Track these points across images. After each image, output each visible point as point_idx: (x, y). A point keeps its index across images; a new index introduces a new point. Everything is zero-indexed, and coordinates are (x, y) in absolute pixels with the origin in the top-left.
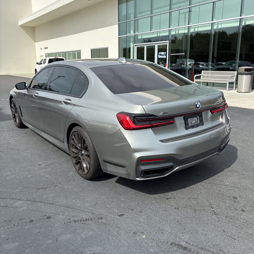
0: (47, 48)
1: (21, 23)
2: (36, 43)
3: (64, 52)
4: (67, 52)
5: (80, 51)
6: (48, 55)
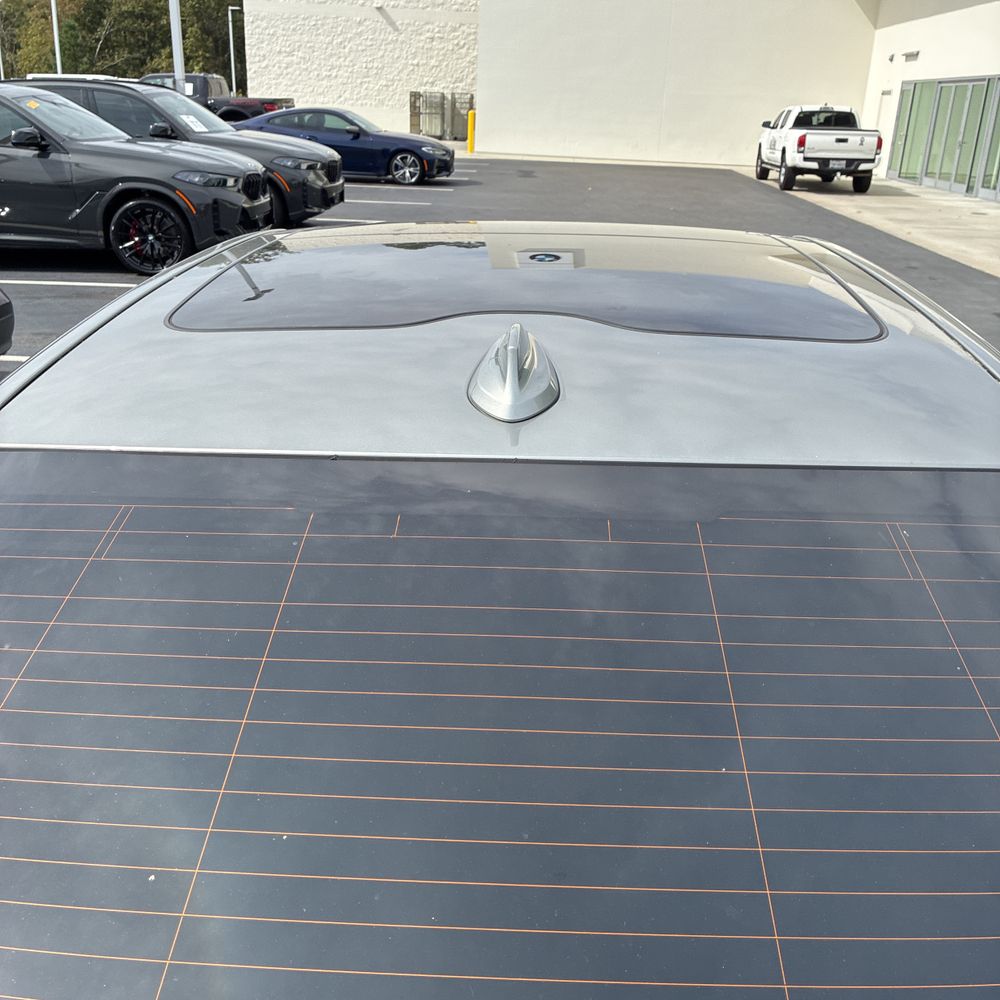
0: (918, 53)
3: (984, 80)
6: (913, 93)
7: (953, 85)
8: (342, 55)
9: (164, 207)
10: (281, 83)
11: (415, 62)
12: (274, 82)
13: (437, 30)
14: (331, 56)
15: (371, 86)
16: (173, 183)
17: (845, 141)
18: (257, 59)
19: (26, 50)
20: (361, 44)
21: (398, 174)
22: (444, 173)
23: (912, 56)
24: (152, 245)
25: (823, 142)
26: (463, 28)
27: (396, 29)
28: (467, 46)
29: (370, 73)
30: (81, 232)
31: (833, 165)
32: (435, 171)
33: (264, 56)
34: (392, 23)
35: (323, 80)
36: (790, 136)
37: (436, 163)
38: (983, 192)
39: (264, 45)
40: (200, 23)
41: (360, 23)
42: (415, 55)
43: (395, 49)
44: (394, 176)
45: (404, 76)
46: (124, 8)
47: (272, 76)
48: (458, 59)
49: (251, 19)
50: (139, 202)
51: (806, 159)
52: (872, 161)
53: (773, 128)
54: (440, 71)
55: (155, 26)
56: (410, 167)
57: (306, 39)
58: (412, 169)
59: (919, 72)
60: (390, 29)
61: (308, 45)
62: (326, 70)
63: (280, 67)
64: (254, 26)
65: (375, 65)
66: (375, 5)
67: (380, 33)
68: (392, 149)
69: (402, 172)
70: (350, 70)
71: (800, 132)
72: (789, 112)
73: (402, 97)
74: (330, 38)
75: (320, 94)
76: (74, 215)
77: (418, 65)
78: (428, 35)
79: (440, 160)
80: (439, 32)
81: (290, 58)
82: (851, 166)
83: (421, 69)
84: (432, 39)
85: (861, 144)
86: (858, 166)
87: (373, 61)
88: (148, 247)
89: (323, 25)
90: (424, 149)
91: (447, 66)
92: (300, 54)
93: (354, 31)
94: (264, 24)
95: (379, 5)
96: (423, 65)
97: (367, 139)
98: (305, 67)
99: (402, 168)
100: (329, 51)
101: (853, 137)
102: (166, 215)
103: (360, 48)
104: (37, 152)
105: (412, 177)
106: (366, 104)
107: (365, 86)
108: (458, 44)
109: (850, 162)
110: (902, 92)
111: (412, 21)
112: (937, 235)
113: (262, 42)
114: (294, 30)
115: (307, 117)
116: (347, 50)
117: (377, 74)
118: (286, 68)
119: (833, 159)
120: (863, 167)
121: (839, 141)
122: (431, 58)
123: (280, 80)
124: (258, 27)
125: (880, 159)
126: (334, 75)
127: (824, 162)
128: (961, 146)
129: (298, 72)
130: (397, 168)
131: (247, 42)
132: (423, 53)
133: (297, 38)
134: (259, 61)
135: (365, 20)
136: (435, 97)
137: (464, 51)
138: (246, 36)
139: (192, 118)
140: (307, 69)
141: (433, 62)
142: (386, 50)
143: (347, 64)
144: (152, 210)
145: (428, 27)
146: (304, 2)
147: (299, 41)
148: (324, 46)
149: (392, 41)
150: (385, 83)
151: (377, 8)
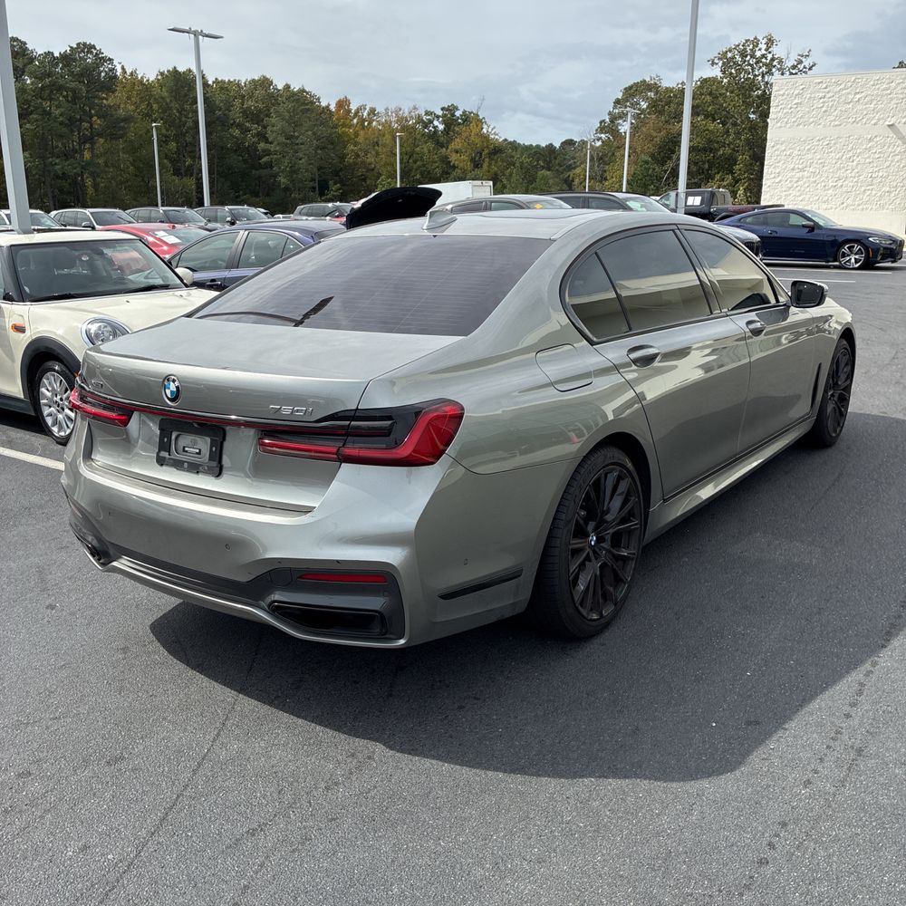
8: (849, 167)
10: (791, 194)
12: (784, 193)
14: (839, 169)
15: (874, 192)
18: (773, 176)
19: (610, 181)
20: (869, 157)
21: (843, 260)
22: (890, 259)
29: (875, 182)
32: (879, 258)
33: (779, 173)
34: (902, 137)
35: (828, 189)
37: (881, 251)
39: (780, 164)
40: (751, 151)
41: (870, 140)
43: (901, 160)
44: (840, 262)
47: (784, 189)
49: (772, 144)
55: (714, 157)
56: (856, 254)
57: (818, 157)
58: (857, 257)
60: (899, 142)
61: (820, 161)
62: (833, 182)
63: (791, 181)
64: (774, 149)
65: (881, 174)
66: (887, 123)
67: (889, 147)
68: (841, 240)
69: (848, 258)
70: (855, 180)
74: (840, 155)
75: (825, 202)
79: (884, 248)
81: (802, 173)
87: (879, 171)
89: (835, 144)
90: (870, 239)
92: (811, 170)
93: (864, 147)
94: (783, 147)
95: (891, 123)
97: (820, 232)
98: (814, 180)
99: (848, 255)
100: (838, 165)
103: (867, 161)
105: (856, 262)
106: (867, 209)
107: (868, 193)
113: (779, 162)
114: (808, 150)
116: (855, 163)
117: (881, 182)
118: (797, 181)
123: (791, 192)
124: (778, 150)
126: (839, 185)
129: (807, 185)
130: (844, 255)
133: (810, 156)
134: (774, 177)
135: (876, 137)
138: (766, 158)
142: (892, 161)
143: (853, 174)
146: (821, 126)
147: (812, 158)
148: (834, 161)
149: (900, 152)
150: (888, 189)
151: (889, 126)
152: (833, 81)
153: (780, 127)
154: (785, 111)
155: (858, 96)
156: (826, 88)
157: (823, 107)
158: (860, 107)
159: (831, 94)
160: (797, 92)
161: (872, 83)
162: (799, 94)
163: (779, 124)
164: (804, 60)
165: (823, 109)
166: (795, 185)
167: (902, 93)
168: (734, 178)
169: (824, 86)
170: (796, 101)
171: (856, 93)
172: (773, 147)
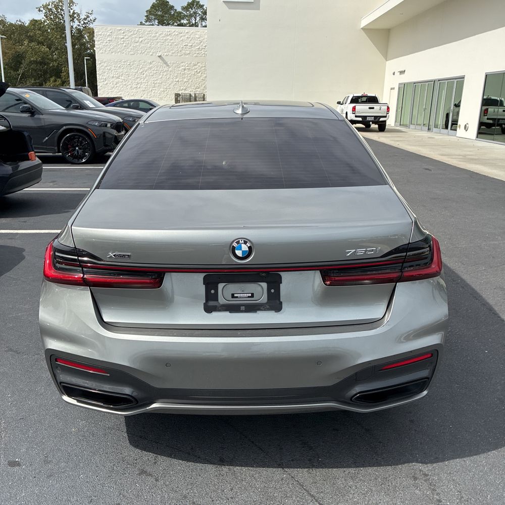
0: (405, 71)
1: (364, 23)
2: (387, 62)
3: (432, 81)
4: (439, 80)
5: (463, 78)
6: (403, 88)
7: (420, 84)
8: (142, 78)
9: (83, 135)
10: (113, 91)
11: (177, 80)
12: (110, 91)
13: (187, 65)
14: (137, 78)
16: (87, 125)
17: (373, 108)
18: (102, 80)
20: (151, 72)
23: (402, 72)
24: (78, 151)
25: (363, 109)
26: (199, 64)
27: (168, 66)
28: (201, 73)
29: (156, 86)
30: (48, 147)
31: (368, 119)
33: (105, 79)
34: (166, 63)
35: (133, 89)
36: (349, 107)
38: (435, 130)
39: (106, 74)
41: (150, 63)
42: (177, 77)
43: (167, 74)
45: (171, 86)
46: (32, 59)
47: (109, 88)
48: (197, 78)
49: (99, 62)
50: (72, 134)
51: (356, 116)
52: (385, 117)
53: (342, 104)
54: (189, 84)
55: (47, 67)
57: (125, 71)
59: (405, 79)
60: (165, 65)
61: (126, 74)
62: (135, 85)
63: (113, 84)
64: (101, 65)
65: (158, 82)
66: (158, 55)
67: (160, 67)
70: (146, 84)
71: (353, 105)
72: (349, 96)
73: (171, 96)
74: (136, 70)
75: (133, 95)
76: (45, 140)
77: (178, 81)
78: (183, 68)
80: (188, 66)
81: (118, 80)
82: (376, 120)
83: (180, 83)
84: (185, 69)
85: (380, 109)
86: (380, 119)
87: (157, 80)
88: (76, 153)
89: (133, 64)
91: (192, 81)
92: (123, 78)
93: (148, 67)
94: (106, 65)
95: (159, 55)
96: (181, 81)
98: (125, 83)
100: (136, 76)
101: (376, 107)
102: (84, 139)
103: (151, 74)
104: (30, 115)
107: (153, 91)
108: (196, 72)
109: (376, 117)
110: (399, 88)
111: (175, 62)
112: (411, 145)
113: (105, 73)
114: (119, 67)
115: (132, 104)
116: (144, 75)
117: (159, 86)
118: (116, 84)
119: (368, 116)
120: (382, 119)
121: (370, 108)
122: (184, 78)
124: (103, 66)
125: (389, 116)
126: (139, 87)
127: (364, 117)
128: (424, 110)
129: (121, 86)
131: (97, 73)
132: (180, 76)
133: (121, 70)
134: (103, 82)
135: (153, 62)
136: (187, 96)
137: (200, 74)
138: (97, 70)
139: (88, 102)
140: (126, 85)
141: (185, 80)
142: (163, 75)
143: (145, 81)
144: (77, 137)
145: (182, 64)
146: (124, 54)
147: (122, 72)
148: (134, 74)
149: (166, 71)
150: (163, 90)
151: (159, 56)
152: (127, 29)
153: (102, 53)
154: (104, 44)
155: (141, 39)
156: (123, 33)
157: (123, 43)
158: (142, 45)
159: (126, 37)
160: (108, 34)
161: (147, 33)
162: (109, 35)
163: (101, 51)
164: (90, 16)
165: (124, 45)
166: (115, 86)
167: (162, 40)
168: (62, 81)
169: (123, 32)
170: (109, 39)
171: (140, 38)
172: (100, 64)
